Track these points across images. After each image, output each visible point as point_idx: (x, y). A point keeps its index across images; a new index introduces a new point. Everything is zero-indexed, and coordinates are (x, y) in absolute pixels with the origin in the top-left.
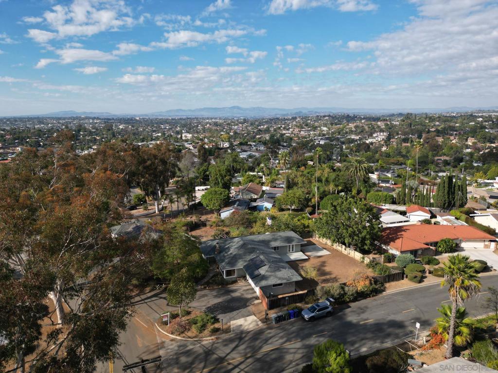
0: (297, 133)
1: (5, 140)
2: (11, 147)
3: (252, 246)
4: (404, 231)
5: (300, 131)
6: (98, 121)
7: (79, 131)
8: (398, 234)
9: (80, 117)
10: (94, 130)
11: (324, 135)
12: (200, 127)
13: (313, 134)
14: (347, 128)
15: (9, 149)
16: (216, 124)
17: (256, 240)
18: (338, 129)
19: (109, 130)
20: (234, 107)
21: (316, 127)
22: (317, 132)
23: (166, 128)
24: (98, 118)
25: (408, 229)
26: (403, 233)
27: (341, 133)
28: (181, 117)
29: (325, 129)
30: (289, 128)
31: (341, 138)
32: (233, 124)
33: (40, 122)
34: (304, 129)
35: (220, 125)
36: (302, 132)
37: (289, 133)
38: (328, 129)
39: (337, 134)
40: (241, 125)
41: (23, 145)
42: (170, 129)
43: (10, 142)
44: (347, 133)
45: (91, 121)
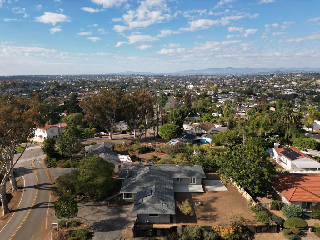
0: (271, 86)
1: (90, 87)
2: (92, 91)
3: (155, 176)
4: (303, 180)
5: (274, 85)
6: (143, 77)
7: (129, 83)
8: (296, 183)
9: (134, 75)
10: (138, 83)
11: (293, 88)
12: (202, 81)
13: (284, 87)
14: (314, 83)
15: (91, 92)
16: (213, 79)
17: (164, 170)
18: (306, 84)
19: (146, 82)
20: (229, 68)
21: (288, 82)
22: (287, 86)
23: (180, 82)
24: (143, 76)
25: (308, 179)
26: (301, 182)
27: (308, 87)
28: (192, 75)
29: (295, 83)
30: (265, 82)
31: (306, 90)
32: (224, 79)
33: (113, 77)
34: (277, 83)
35: (216, 80)
36: (275, 85)
37: (265, 86)
38: (297, 84)
39: (305, 87)
40: (230, 80)
41: (98, 90)
42: (182, 82)
43: (92, 88)
44: (313, 87)
45: (139, 77)
